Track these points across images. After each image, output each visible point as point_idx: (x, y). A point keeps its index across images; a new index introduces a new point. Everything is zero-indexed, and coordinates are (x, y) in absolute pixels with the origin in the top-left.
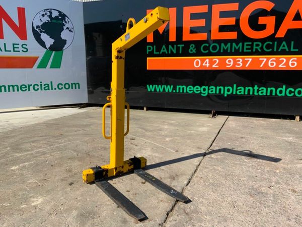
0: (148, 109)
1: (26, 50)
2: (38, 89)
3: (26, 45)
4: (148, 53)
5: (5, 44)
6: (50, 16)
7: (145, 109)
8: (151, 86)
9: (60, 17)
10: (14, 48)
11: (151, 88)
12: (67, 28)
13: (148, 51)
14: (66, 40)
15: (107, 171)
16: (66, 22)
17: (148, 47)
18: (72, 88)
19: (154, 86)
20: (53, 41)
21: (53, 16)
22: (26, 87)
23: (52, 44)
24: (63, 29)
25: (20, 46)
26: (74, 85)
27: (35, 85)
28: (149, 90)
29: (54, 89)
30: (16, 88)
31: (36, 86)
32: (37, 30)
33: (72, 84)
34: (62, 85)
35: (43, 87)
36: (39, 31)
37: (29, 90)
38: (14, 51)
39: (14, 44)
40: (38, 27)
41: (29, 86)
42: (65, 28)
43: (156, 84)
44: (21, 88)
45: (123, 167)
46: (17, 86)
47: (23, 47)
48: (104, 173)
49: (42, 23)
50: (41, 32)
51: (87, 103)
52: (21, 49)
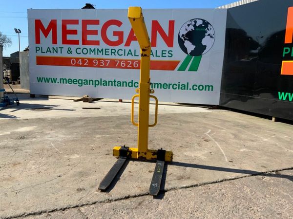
0: (277, 120)
1: (171, 55)
2: (176, 88)
3: (172, 51)
4: (284, 56)
5: (156, 51)
6: (195, 26)
7: (273, 119)
8: (283, 93)
9: (203, 25)
10: (162, 54)
11: (282, 96)
12: (209, 35)
13: (284, 53)
14: (206, 46)
15: (131, 152)
16: (208, 29)
17: (285, 49)
18: (205, 90)
19: (287, 94)
20: (195, 47)
21: (197, 25)
22: (167, 86)
23: (193, 49)
24: (204, 36)
25: (167, 52)
26: (207, 87)
27: (174, 84)
28: (280, 98)
29: (189, 89)
30: (159, 85)
31: (175, 86)
32: (182, 38)
33: (206, 86)
34: (196, 86)
35: (180, 86)
36: (183, 39)
37: (169, 88)
38: (162, 56)
39: (162, 51)
40: (183, 35)
41: (170, 85)
42: (206, 34)
43: (289, 92)
44: (163, 86)
45: (145, 154)
46: (161, 84)
47: (169, 53)
48: (128, 153)
49: (187, 32)
50: (185, 40)
51: (218, 106)
52: (167, 54)
